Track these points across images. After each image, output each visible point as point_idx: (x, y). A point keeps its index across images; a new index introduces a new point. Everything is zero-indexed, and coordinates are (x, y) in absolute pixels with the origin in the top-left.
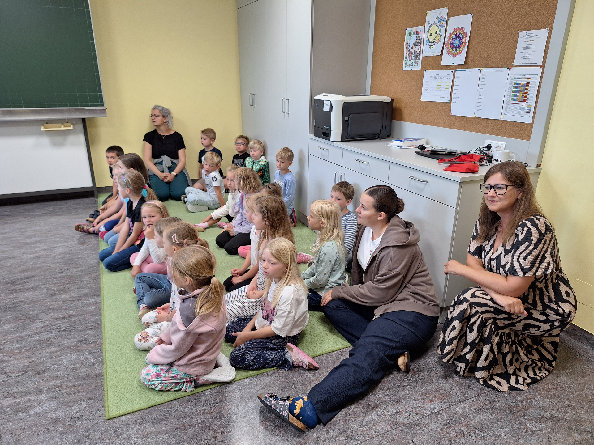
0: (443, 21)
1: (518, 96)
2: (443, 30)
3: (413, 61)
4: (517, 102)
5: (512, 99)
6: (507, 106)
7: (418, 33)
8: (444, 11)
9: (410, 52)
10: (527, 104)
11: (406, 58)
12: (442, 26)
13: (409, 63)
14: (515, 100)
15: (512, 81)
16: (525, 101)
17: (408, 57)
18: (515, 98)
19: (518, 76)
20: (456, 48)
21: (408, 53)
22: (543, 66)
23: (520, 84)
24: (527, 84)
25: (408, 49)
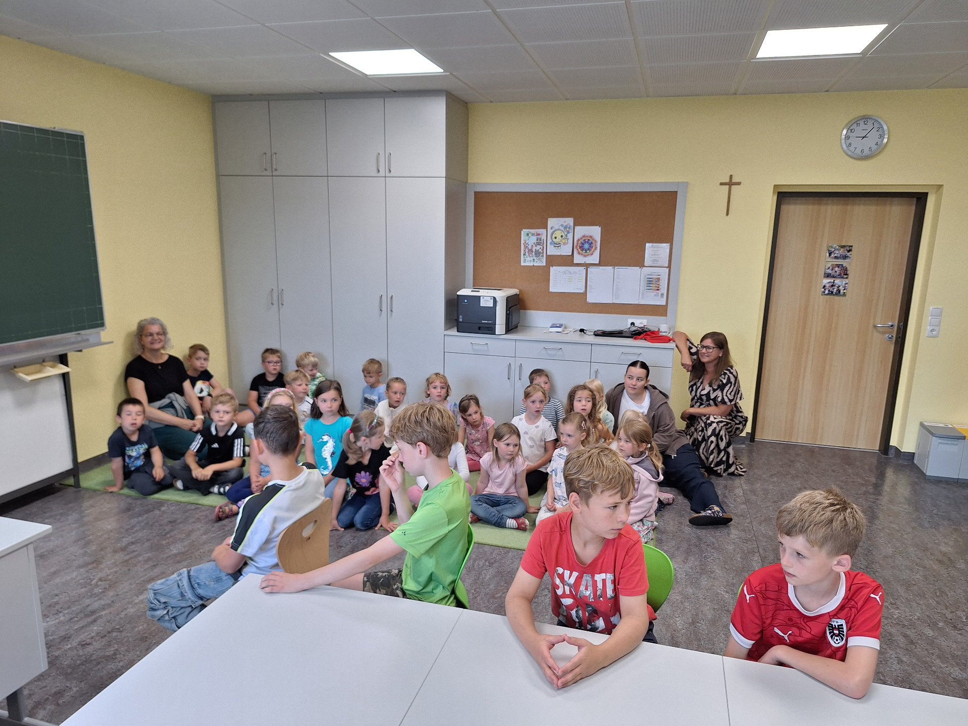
0: (569, 228)
1: (652, 287)
2: (570, 236)
3: (535, 258)
4: (651, 291)
5: (647, 289)
6: (643, 294)
7: (538, 235)
8: (570, 221)
9: (529, 250)
10: (660, 292)
11: (524, 255)
12: (568, 232)
13: (528, 259)
14: (649, 289)
15: (645, 276)
16: (658, 290)
17: (527, 254)
18: (649, 288)
19: (650, 273)
20: (586, 251)
21: (527, 250)
22: (669, 267)
23: (652, 278)
24: (659, 279)
25: (526, 247)
